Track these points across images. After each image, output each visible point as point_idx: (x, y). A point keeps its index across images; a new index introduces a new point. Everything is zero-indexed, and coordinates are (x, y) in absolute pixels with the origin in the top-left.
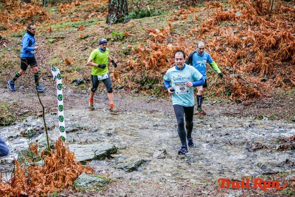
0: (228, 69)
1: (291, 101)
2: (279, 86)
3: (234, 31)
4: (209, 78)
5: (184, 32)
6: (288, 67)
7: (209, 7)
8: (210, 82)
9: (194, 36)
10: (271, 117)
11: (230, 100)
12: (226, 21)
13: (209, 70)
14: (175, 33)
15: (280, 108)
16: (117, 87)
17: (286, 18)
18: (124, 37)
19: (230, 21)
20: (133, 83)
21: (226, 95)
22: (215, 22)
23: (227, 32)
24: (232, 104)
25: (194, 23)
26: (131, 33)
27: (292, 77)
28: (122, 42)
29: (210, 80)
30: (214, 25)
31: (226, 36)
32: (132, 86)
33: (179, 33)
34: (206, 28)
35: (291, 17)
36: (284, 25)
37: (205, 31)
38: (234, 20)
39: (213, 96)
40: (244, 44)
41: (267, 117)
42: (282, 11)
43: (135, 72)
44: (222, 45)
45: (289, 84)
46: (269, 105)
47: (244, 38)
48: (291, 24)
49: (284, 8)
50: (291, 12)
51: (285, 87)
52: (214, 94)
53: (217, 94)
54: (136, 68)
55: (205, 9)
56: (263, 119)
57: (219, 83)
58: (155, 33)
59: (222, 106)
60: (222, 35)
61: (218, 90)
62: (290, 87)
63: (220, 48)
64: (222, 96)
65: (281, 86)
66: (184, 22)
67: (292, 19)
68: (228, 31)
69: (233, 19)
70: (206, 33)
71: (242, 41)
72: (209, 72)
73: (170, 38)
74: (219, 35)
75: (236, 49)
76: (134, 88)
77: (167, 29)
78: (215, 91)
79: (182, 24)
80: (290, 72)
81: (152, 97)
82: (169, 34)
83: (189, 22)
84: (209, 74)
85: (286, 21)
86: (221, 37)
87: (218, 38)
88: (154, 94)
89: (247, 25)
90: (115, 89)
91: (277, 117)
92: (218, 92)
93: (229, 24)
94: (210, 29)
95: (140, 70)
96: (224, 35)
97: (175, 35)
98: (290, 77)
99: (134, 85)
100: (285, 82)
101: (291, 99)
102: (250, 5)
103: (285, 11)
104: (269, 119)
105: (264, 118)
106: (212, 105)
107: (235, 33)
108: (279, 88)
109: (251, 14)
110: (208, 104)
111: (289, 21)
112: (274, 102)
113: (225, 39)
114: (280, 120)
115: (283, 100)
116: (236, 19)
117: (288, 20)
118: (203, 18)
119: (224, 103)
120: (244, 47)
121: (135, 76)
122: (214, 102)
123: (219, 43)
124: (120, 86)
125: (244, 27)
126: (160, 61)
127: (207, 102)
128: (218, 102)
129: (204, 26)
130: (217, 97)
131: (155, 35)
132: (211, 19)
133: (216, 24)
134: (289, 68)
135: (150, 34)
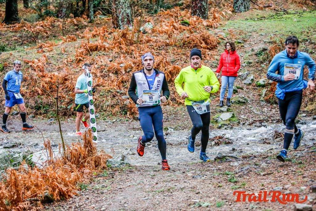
0: (118, 92)
1: (184, 115)
2: (167, 105)
3: (110, 60)
4: (103, 100)
5: (57, 62)
6: (171, 88)
7: (67, 41)
8: (105, 103)
9: (69, 65)
10: (176, 128)
11: (128, 118)
12: (95, 52)
13: (101, 93)
14: (51, 64)
15: (178, 121)
16: (13, 114)
17: (151, 48)
18: (3, 67)
19: (100, 51)
20: (28, 109)
21: (122, 114)
22: (86, 52)
23: (102, 60)
24: (132, 121)
25: (62, 54)
26: (9, 64)
27: (177, 96)
28: (3, 72)
29: (104, 102)
30: (85, 55)
31: (103, 64)
32: (28, 111)
33: (55, 63)
34: (81, 58)
35: (156, 46)
36: (153, 53)
37: (80, 60)
38: (105, 49)
39: (110, 116)
40: (124, 70)
41: (173, 128)
42: (145, 41)
43: (27, 99)
44: (102, 72)
45: (175, 103)
46: (166, 120)
47: (122, 65)
48: (158, 53)
49: (147, 39)
50: (153, 42)
51: (173, 105)
52: (111, 114)
53: (114, 114)
54: (28, 95)
55: (63, 43)
56: (168, 130)
57: (113, 104)
58: (33, 63)
59: (123, 123)
60: (98, 63)
61: (114, 110)
62: (177, 105)
63: (101, 75)
64: (119, 115)
65: (169, 104)
66: (52, 53)
67: (157, 48)
68: (104, 59)
69: (103, 49)
70: (81, 62)
71: (121, 68)
72: (101, 95)
73: (47, 67)
74: (95, 63)
75: (116, 75)
76: (30, 113)
77: (43, 59)
78: (111, 111)
79: (52, 55)
80: (174, 92)
81: (51, 120)
82: (45, 64)
83: (57, 53)
84: (102, 97)
85: (153, 50)
86: (97, 65)
87: (96, 66)
88: (52, 117)
89: (118, 54)
90: (11, 115)
91: (180, 128)
92: (114, 112)
93: (101, 54)
94: (84, 58)
95: (32, 96)
96: (100, 64)
97: (51, 65)
98: (175, 96)
99: (28, 110)
100: (172, 101)
101: (183, 114)
102: (117, 36)
103: (148, 41)
104: (174, 130)
105: (170, 129)
106: (113, 123)
107: (111, 61)
108: (167, 106)
109: (120, 44)
110: (109, 123)
111: (155, 50)
112: (170, 117)
113: (103, 67)
114: (184, 130)
115: (177, 115)
116: (107, 49)
117: (153, 49)
118: (70, 50)
119: (123, 121)
120: (124, 72)
121: (29, 102)
122: (114, 121)
123: (98, 71)
124: (16, 112)
125: (116, 56)
126: (52, 87)
127: (107, 121)
128: (118, 120)
129: (77, 56)
130: (114, 117)
131: (35, 66)
132: (82, 50)
133: (87, 54)
134: (173, 89)
135: (30, 64)
